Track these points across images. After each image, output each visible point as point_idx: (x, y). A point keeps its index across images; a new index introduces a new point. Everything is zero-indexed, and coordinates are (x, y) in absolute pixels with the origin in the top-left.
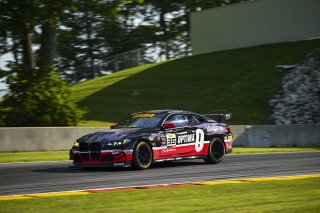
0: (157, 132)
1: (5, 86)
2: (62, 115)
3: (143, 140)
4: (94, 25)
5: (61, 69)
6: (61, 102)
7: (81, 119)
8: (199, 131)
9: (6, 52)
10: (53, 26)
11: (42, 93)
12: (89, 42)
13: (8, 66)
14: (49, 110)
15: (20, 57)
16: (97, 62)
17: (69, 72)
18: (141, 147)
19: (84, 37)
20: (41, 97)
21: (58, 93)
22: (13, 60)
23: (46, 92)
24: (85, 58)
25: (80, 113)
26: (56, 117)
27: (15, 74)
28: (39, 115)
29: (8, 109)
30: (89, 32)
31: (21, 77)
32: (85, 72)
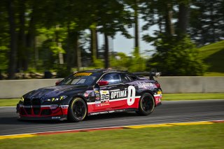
0: (92, 89)
1: (153, 48)
2: (193, 68)
3: (78, 96)
4: (215, 5)
5: (192, 36)
6: (192, 59)
7: (207, 71)
8: (130, 88)
9: (153, 24)
10: (186, 6)
11: (178, 52)
12: (211, 17)
13: (155, 34)
14: (184, 64)
15: (163, 27)
16: (217, 31)
17: (197, 38)
18: (76, 103)
19: (208, 13)
20: (178, 56)
21: (190, 52)
22: (159, 30)
23: (182, 52)
24: (209, 28)
25: (205, 66)
26: (189, 69)
27: (160, 40)
28: (177, 68)
29: (155, 64)
30: (212, 10)
31: (164, 42)
32: (208, 38)
